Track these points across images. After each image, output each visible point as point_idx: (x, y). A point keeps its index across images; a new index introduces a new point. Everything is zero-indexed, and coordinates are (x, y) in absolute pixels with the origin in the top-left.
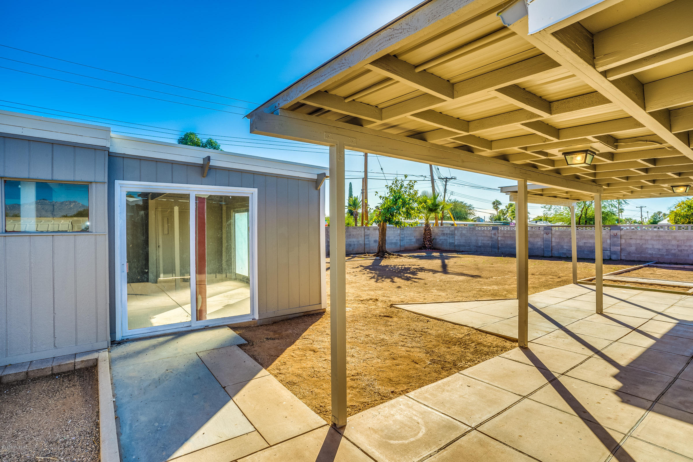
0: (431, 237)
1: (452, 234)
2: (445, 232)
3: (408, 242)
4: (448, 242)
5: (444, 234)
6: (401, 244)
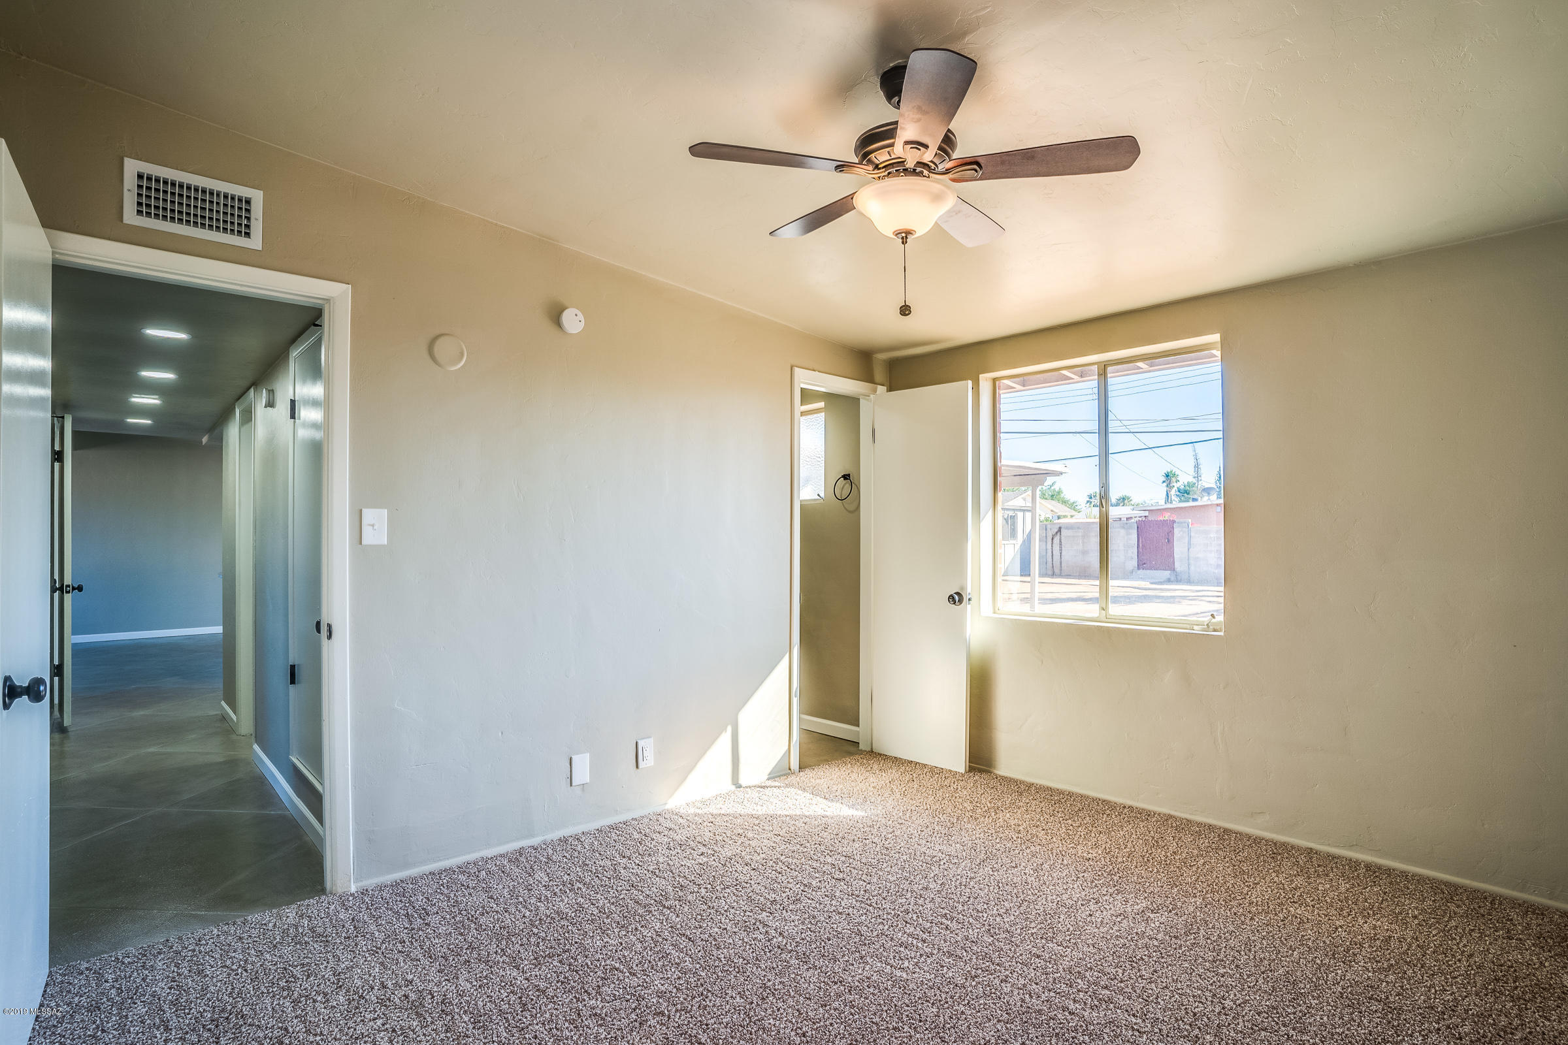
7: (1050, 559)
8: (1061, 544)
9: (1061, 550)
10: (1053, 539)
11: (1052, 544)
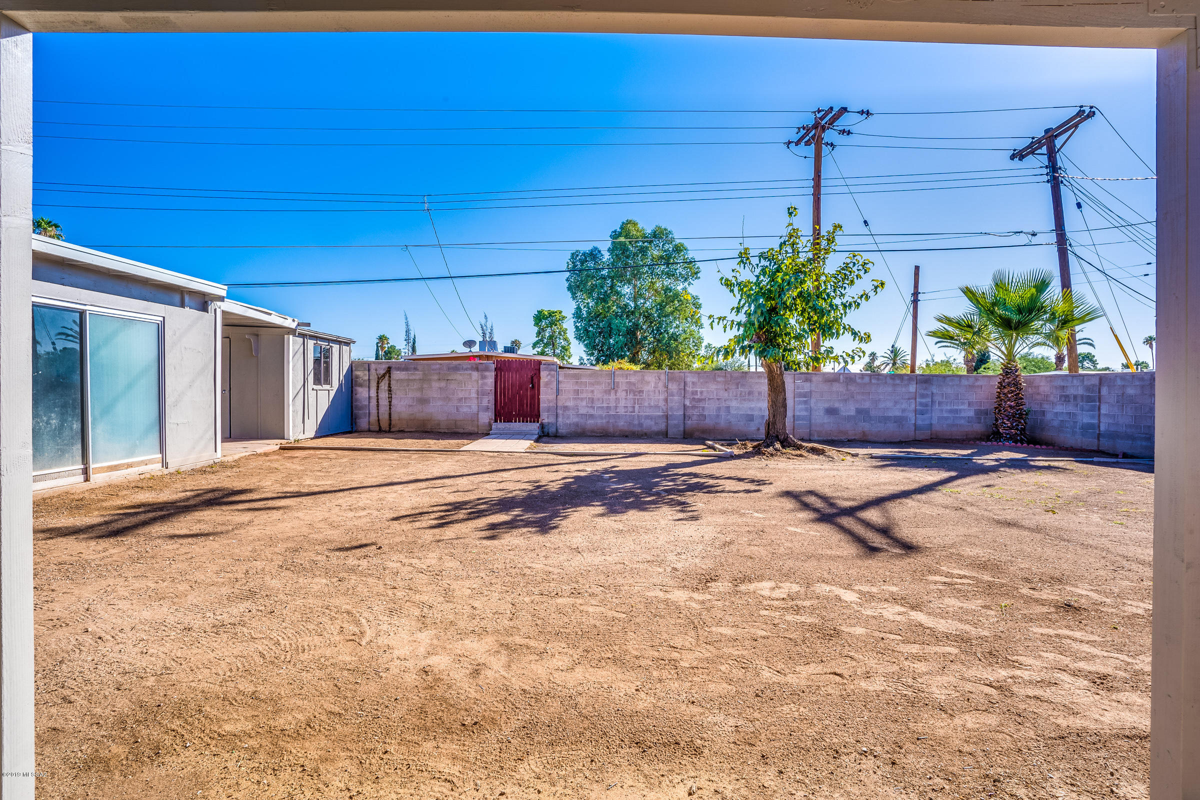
0: (1018, 405)
1: (1089, 399)
2: (1071, 391)
3: (947, 418)
4: (1079, 425)
5: (1066, 399)
6: (919, 422)
7: (374, 411)
8: (390, 391)
9: (390, 398)
10: (378, 383)
11: (378, 389)
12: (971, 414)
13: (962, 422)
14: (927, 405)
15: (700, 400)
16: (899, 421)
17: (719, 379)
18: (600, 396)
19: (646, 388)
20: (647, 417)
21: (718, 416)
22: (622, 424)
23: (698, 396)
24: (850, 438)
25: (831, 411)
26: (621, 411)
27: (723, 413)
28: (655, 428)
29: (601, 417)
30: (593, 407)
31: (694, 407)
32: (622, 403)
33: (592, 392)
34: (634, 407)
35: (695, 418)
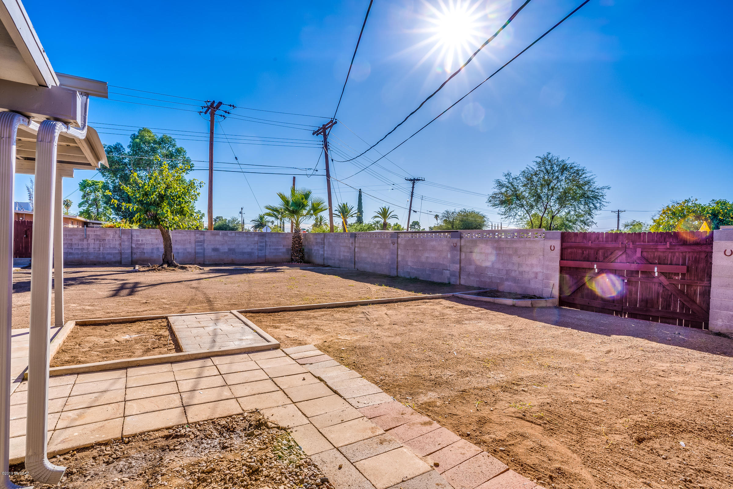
0: (301, 246)
1: (322, 243)
2: (318, 240)
3: (273, 253)
4: (319, 254)
5: (317, 243)
6: (260, 255)
12: (284, 250)
13: (280, 254)
14: (263, 247)
15: (141, 244)
16: (250, 254)
17: (153, 234)
18: (76, 242)
19: (107, 238)
20: (108, 254)
21: (152, 253)
22: (91, 257)
23: (140, 242)
24: (225, 262)
25: (215, 250)
26: (92, 251)
27: (155, 251)
28: (114, 260)
29: (78, 254)
30: (72, 249)
31: (138, 248)
32: (92, 246)
33: (71, 240)
34: (100, 248)
35: (138, 254)
